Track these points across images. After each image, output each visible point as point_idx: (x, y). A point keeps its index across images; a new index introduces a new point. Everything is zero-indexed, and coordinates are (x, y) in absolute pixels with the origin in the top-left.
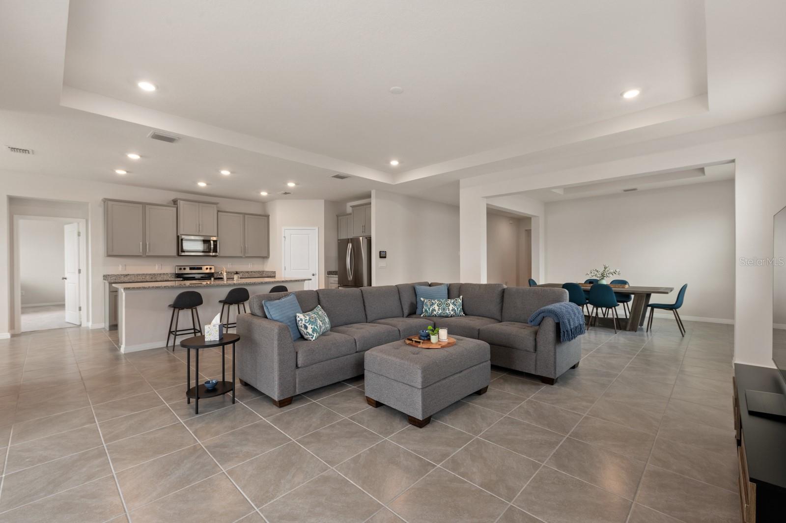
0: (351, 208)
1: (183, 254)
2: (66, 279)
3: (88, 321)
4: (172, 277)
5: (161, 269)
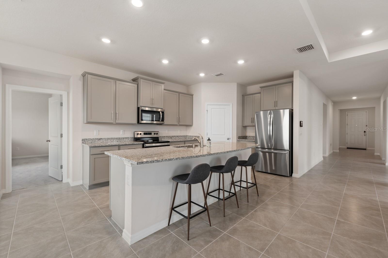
0: (260, 89)
1: (143, 122)
2: (49, 141)
3: (68, 177)
4: (132, 141)
5: (124, 134)
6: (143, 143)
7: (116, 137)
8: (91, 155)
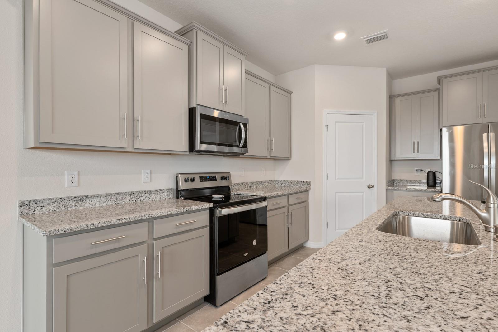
4: (170, 198)
5: (151, 181)
6: (211, 205)
7: (130, 190)
8: (52, 265)
